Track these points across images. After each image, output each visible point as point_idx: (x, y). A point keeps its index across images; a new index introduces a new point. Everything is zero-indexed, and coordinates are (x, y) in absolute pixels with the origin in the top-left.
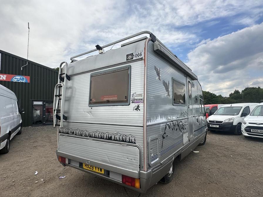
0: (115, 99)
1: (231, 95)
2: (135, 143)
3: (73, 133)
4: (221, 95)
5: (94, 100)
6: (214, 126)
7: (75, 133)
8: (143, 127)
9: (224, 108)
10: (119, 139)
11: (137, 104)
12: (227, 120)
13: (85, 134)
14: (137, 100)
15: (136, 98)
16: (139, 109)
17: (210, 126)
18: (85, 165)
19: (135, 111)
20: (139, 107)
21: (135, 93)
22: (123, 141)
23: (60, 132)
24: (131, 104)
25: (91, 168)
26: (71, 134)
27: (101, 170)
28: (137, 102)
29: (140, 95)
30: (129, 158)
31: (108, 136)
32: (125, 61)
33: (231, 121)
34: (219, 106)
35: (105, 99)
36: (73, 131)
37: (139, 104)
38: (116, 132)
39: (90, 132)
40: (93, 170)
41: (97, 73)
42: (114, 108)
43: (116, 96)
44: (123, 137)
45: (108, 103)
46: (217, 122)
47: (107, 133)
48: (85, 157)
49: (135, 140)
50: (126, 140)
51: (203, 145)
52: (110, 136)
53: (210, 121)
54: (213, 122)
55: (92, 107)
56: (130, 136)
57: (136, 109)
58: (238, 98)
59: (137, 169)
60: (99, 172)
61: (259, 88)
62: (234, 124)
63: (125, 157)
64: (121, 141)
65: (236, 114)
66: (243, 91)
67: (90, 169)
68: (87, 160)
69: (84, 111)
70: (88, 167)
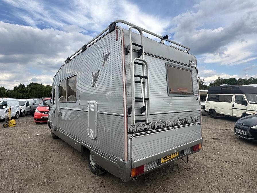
1: (16, 88)
2: (198, 122)
4: (4, 87)
5: (172, 91)
7: (156, 127)
13: (168, 125)
14: (196, 94)
23: (130, 133)
24: (194, 96)
25: (169, 157)
26: (151, 129)
35: (181, 91)
36: (153, 126)
39: (172, 121)
40: (171, 158)
41: (172, 65)
43: (187, 89)
49: (198, 119)
55: (171, 97)
58: (24, 92)
60: (175, 156)
61: (41, 84)
66: (28, 86)
68: (175, 149)
69: (164, 100)
70: (166, 159)
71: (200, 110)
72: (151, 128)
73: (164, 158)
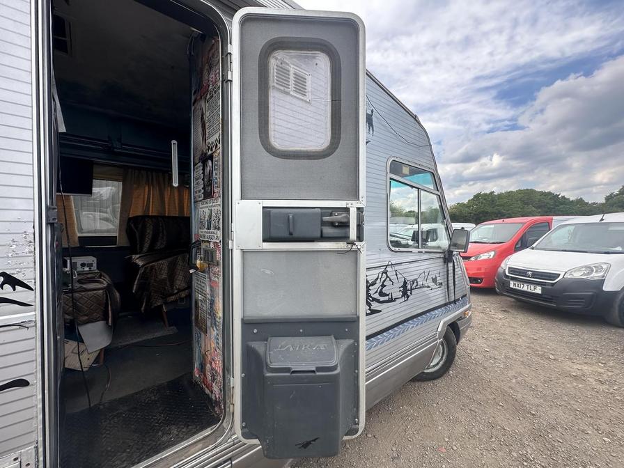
1: (609, 198)
4: (581, 199)
6: (525, 288)
9: (573, 227)
12: (579, 269)
17: (512, 286)
33: (596, 276)
34: (557, 220)
46: (536, 274)
51: (434, 379)
53: (512, 270)
54: (523, 272)
62: (607, 287)
65: (619, 249)
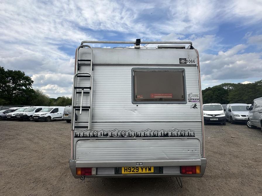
0: (170, 97)
2: (194, 136)
3: (107, 135)
5: (140, 97)
7: (110, 135)
8: (201, 123)
10: (177, 135)
11: (194, 103)
13: (129, 135)
14: (194, 99)
15: (192, 98)
16: (196, 107)
18: (125, 170)
19: (193, 110)
20: (196, 106)
21: (191, 93)
22: (182, 136)
24: (188, 103)
25: (135, 170)
27: (150, 169)
28: (194, 102)
29: (196, 95)
30: (190, 149)
31: (164, 133)
32: (178, 63)
35: (158, 97)
36: (105, 133)
37: (196, 103)
38: (173, 129)
39: (137, 131)
40: (139, 172)
42: (168, 106)
43: (170, 94)
44: (182, 133)
45: (161, 101)
47: (162, 131)
48: (132, 160)
49: (194, 133)
50: (185, 134)
52: (165, 133)
55: (137, 105)
56: (189, 131)
57: (193, 107)
59: (199, 157)
60: (148, 171)
63: (185, 150)
64: (179, 136)
67: (133, 173)
68: (137, 162)
69: (124, 108)
70: (130, 171)
71: (201, 121)
72: (102, 135)
73: (127, 170)
